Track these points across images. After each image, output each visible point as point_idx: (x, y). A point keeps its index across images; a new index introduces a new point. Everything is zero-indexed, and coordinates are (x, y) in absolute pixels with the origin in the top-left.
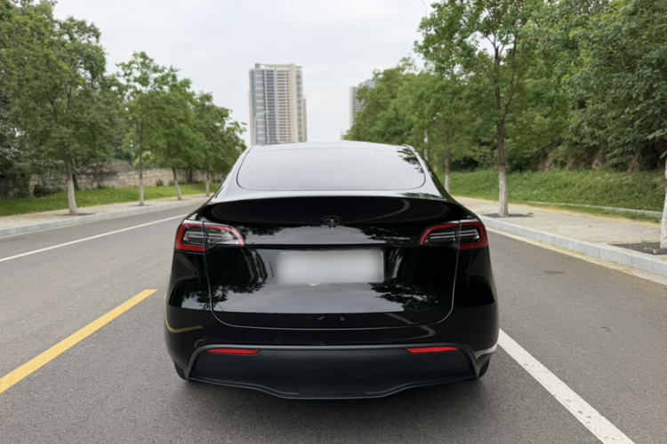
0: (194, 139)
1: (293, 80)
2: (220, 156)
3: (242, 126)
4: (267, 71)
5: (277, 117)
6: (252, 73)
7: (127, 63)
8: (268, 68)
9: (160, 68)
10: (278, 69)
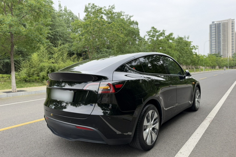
0: (173, 54)
1: (230, 25)
2: (185, 59)
3: (196, 47)
4: (217, 24)
5: (222, 41)
6: (211, 26)
7: (149, 31)
8: (218, 23)
9: (159, 31)
10: (222, 22)
